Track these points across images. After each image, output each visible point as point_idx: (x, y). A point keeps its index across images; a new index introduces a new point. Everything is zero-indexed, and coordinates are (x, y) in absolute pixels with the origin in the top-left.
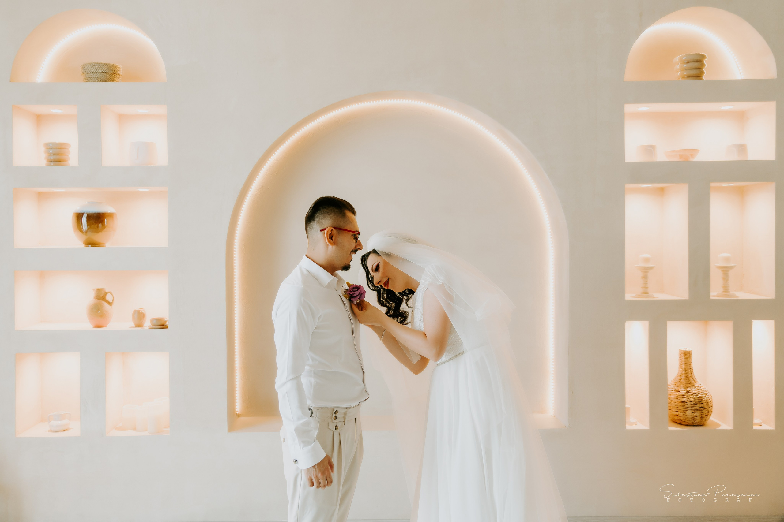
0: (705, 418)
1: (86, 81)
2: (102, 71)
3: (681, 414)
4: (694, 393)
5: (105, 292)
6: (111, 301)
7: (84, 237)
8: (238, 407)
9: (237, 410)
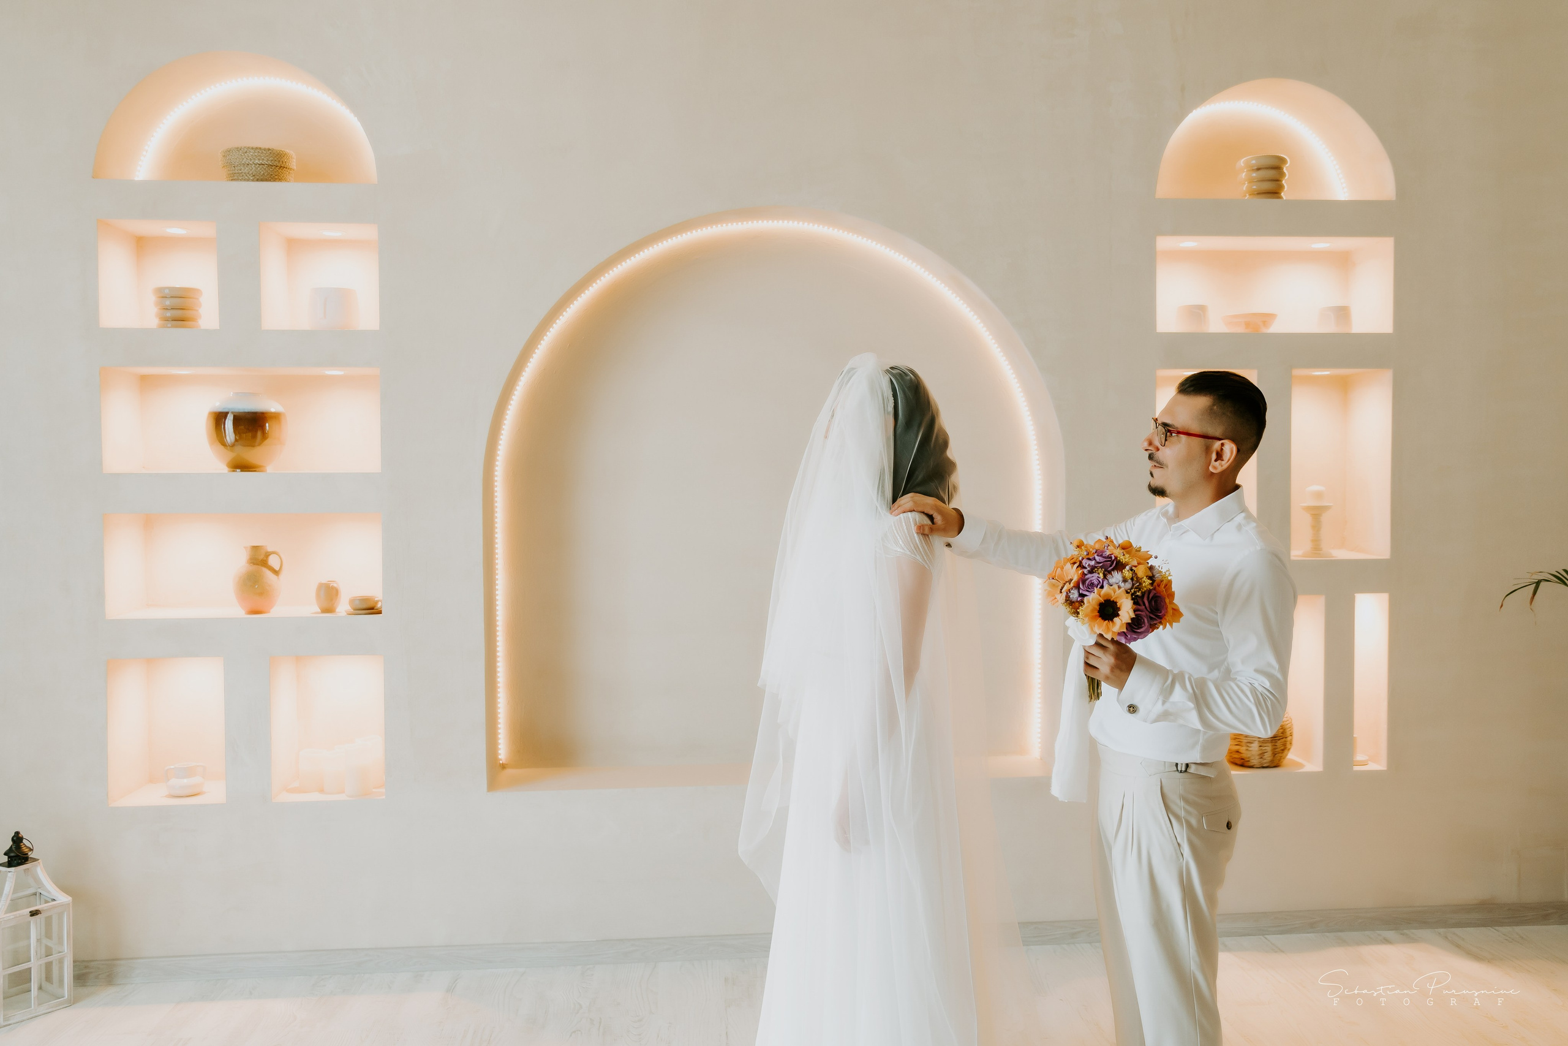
0: (1280, 755)
1: (231, 178)
2: (261, 161)
3: (1241, 749)
5: (268, 552)
6: (277, 569)
7: (230, 455)
8: (503, 753)
9: (500, 757)
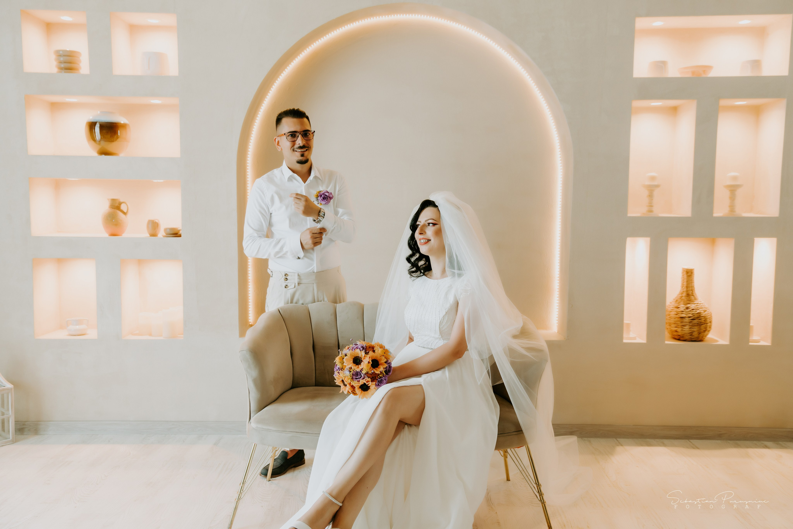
0: (703, 334)
3: (679, 330)
4: (693, 309)
5: (120, 202)
6: (125, 211)
7: (97, 147)
8: (251, 318)
9: (249, 321)
